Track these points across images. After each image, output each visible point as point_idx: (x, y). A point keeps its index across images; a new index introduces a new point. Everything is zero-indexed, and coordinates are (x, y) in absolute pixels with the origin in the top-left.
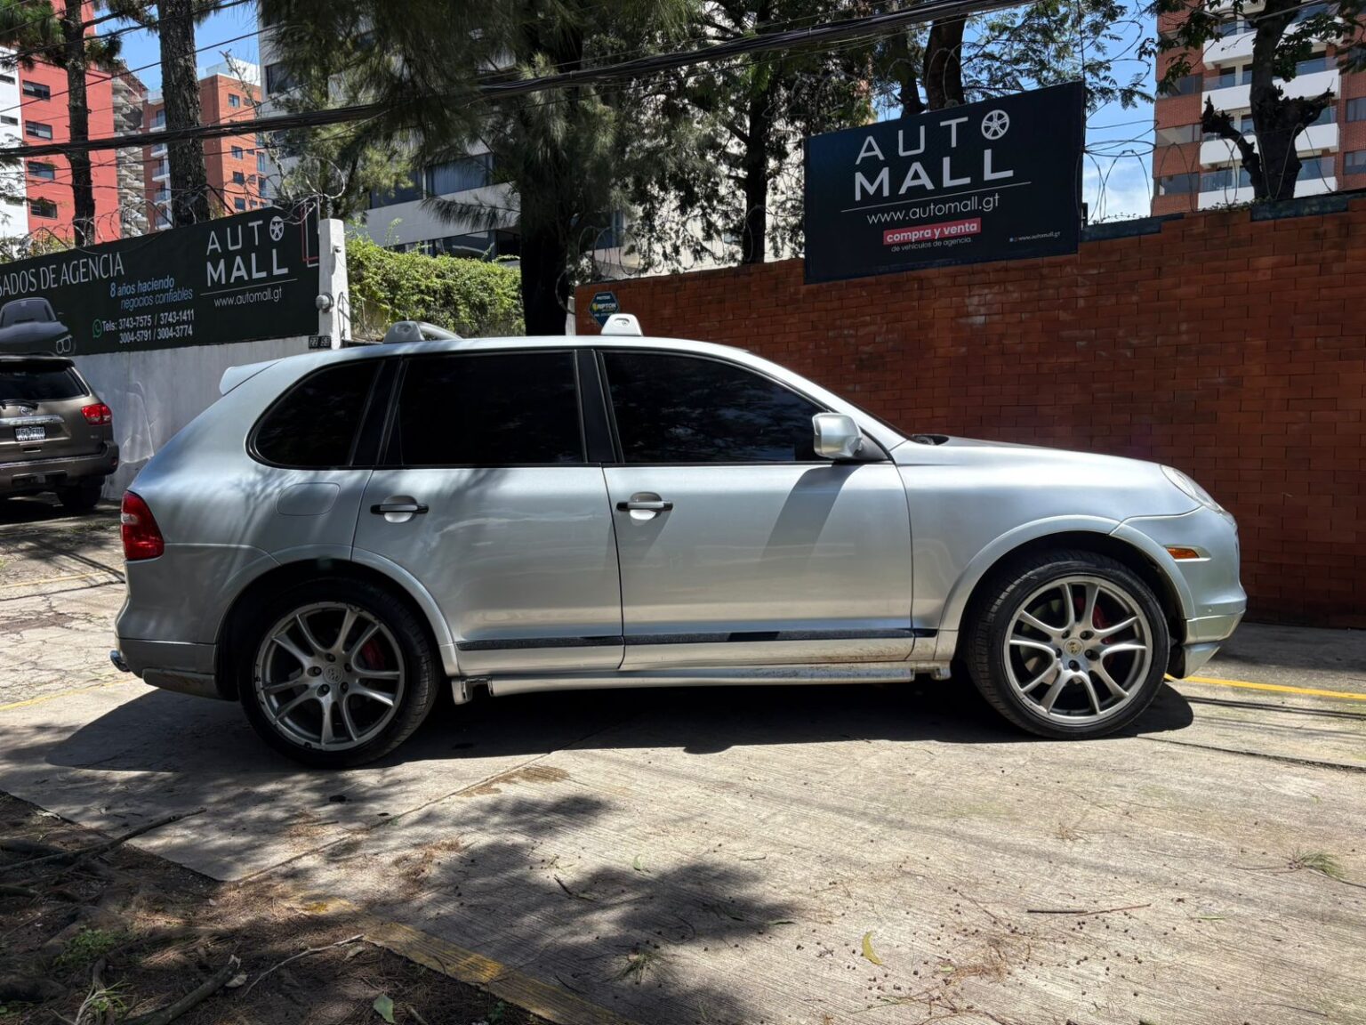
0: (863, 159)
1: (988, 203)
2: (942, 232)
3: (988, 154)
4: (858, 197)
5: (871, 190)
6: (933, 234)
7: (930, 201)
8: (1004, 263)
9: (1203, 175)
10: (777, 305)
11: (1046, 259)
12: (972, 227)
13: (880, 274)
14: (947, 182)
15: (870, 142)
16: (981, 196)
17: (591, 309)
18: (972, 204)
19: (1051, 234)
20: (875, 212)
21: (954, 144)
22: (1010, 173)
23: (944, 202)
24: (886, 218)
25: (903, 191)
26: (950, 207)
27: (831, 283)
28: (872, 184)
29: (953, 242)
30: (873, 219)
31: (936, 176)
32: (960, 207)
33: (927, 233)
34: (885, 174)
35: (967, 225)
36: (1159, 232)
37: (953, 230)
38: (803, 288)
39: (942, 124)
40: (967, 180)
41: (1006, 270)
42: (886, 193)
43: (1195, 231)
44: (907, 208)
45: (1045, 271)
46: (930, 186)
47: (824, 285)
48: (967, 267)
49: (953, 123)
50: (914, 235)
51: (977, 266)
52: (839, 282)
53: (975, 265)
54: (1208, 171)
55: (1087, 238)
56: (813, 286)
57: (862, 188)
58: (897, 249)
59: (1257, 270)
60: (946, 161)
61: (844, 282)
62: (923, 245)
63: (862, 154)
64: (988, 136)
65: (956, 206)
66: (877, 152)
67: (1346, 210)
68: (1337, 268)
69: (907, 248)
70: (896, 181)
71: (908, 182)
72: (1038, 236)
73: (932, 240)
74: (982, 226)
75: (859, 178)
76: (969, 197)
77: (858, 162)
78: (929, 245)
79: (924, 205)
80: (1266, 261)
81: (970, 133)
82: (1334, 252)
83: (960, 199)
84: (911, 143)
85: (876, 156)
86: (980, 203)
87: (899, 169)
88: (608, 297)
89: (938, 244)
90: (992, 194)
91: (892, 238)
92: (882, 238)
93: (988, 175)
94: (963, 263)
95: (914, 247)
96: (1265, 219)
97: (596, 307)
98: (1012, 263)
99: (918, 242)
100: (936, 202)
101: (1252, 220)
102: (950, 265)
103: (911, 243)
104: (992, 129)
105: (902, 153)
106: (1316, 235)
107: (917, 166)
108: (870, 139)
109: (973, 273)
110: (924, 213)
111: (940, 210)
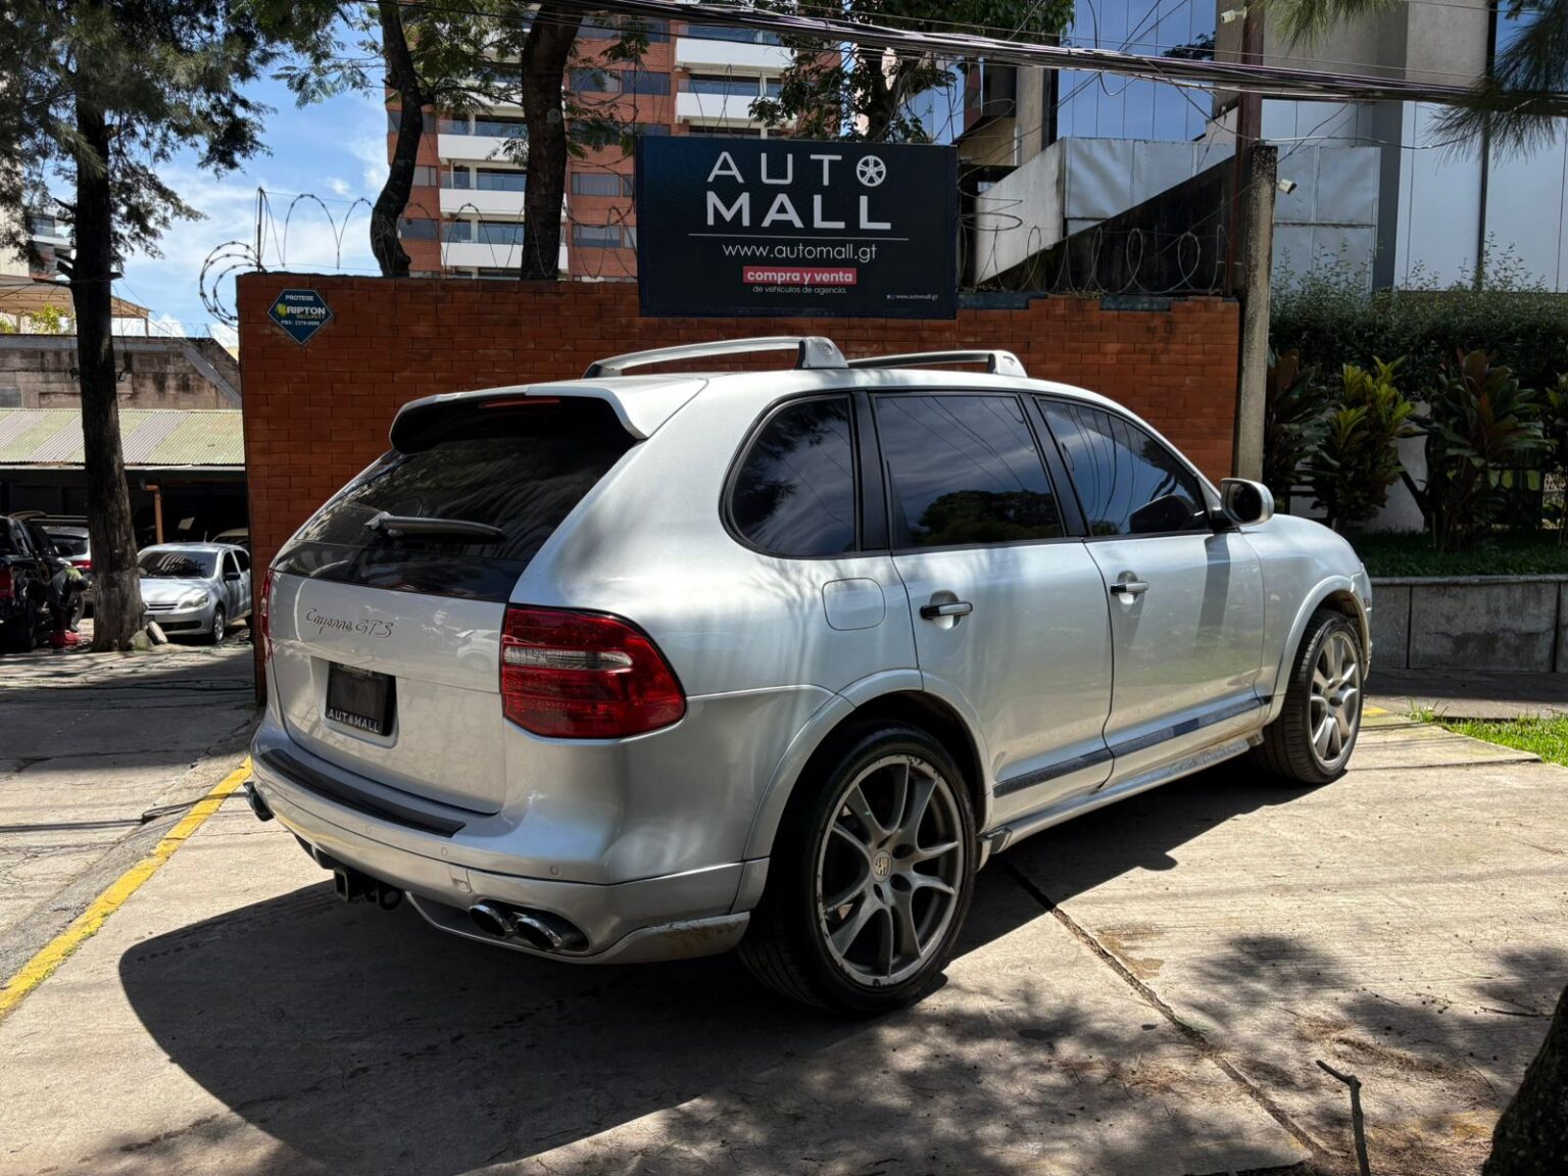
0: (717, 176)
1: (864, 253)
2: (812, 278)
3: (864, 200)
4: (711, 221)
5: (728, 215)
6: (802, 278)
7: (800, 240)
8: (882, 321)
9: (444, 224)
10: (603, 338)
11: (926, 322)
12: (847, 277)
13: (739, 316)
14: (818, 223)
15: (725, 160)
16: (857, 246)
17: (274, 312)
18: (847, 252)
19: (929, 297)
20: (733, 242)
21: (826, 182)
22: (887, 226)
23: (816, 244)
24: (746, 251)
25: (766, 223)
26: (822, 251)
27: (680, 319)
28: (729, 208)
29: (825, 291)
30: (729, 251)
31: (806, 214)
32: (833, 253)
33: (796, 277)
34: (744, 199)
35: (841, 274)
36: (1027, 308)
37: (825, 277)
38: (640, 321)
39: (813, 157)
40: (841, 225)
41: (885, 328)
42: (746, 222)
43: (1058, 312)
44: (773, 244)
45: (925, 334)
46: (798, 224)
47: (669, 320)
48: (844, 321)
49: (826, 159)
50: (781, 277)
51: (855, 321)
52: (687, 319)
53: (852, 319)
54: (447, 220)
55: (962, 305)
56: (654, 320)
57: (716, 211)
58: (759, 289)
59: (1105, 354)
60: (818, 199)
61: (695, 320)
62: (791, 290)
63: (716, 171)
64: (864, 181)
65: (828, 252)
66: (735, 172)
67: (1169, 310)
68: (1164, 358)
69: (772, 290)
70: (759, 211)
71: (772, 215)
72: (916, 297)
73: (801, 285)
74: (858, 276)
75: (712, 199)
76: (843, 244)
77: (711, 179)
78: (798, 290)
79: (792, 244)
80: (1112, 347)
81: (844, 173)
82: (1160, 346)
83: (834, 244)
84: (777, 170)
85: (734, 177)
86: (856, 252)
87: (762, 199)
88: (311, 298)
89: (808, 290)
90: (868, 244)
91: (754, 275)
92: (741, 275)
93: (864, 224)
94: (836, 316)
95: (779, 290)
96: (1109, 309)
97: (281, 309)
98: (892, 322)
99: (785, 285)
100: (806, 243)
101: (1101, 309)
102: (822, 315)
103: (777, 285)
105: (764, 179)
106: (1149, 330)
107: (782, 198)
108: (725, 155)
109: (850, 328)
110: (792, 253)
111: (810, 252)
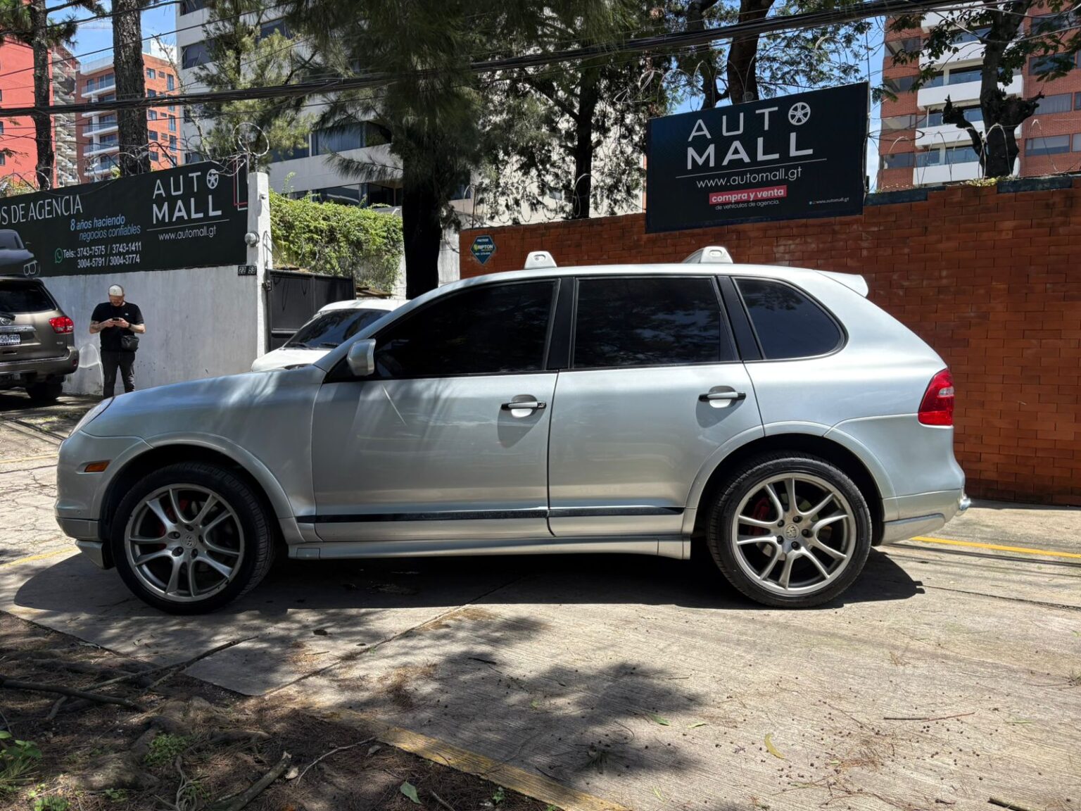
0: (694, 137)
1: (793, 174)
2: (756, 195)
3: (793, 136)
4: (690, 167)
5: (700, 161)
6: (749, 196)
7: (747, 171)
8: (804, 221)
9: (917, 154)
10: (624, 249)
11: (838, 218)
12: (780, 192)
13: (706, 227)
14: (761, 157)
15: (700, 125)
16: (787, 169)
17: (473, 249)
18: (780, 175)
19: (842, 200)
20: (703, 179)
21: (766, 128)
22: (810, 152)
23: (758, 172)
24: (712, 183)
25: (725, 163)
26: (762, 176)
27: (667, 233)
28: (701, 156)
29: (765, 203)
30: (701, 184)
31: (752, 152)
32: (771, 177)
33: (744, 196)
34: (711, 149)
35: (776, 191)
36: (926, 200)
37: (765, 194)
38: (645, 237)
39: (757, 112)
40: (776, 156)
41: (806, 226)
42: (712, 164)
43: (955, 200)
44: (729, 176)
45: (837, 228)
46: (747, 160)
47: (662, 234)
48: (776, 223)
49: (766, 111)
50: (734, 197)
51: (783, 223)
52: (673, 232)
53: (781, 222)
54: (922, 151)
55: (870, 203)
56: (653, 235)
57: (693, 159)
58: (719, 208)
59: (1002, 231)
60: (760, 141)
61: (677, 233)
62: (741, 205)
63: (694, 134)
64: (794, 122)
65: (767, 176)
66: (706, 132)
67: (1070, 187)
68: (1061, 230)
69: (728, 207)
70: (720, 155)
71: (730, 156)
72: (832, 200)
73: (748, 202)
74: (788, 191)
75: (691, 152)
76: (777, 169)
77: (690, 139)
78: (745, 205)
79: (742, 174)
80: (1009, 224)
81: (780, 119)
82: (1061, 219)
83: (770, 170)
84: (733, 125)
85: (705, 135)
86: (786, 174)
87: (723, 145)
88: (487, 240)
89: (753, 204)
90: (796, 167)
91: (716, 199)
92: (708, 199)
93: (793, 152)
94: (772, 220)
95: (733, 206)
96: (1009, 192)
97: (476, 247)
98: (811, 221)
99: (737, 202)
100: (752, 172)
101: (998, 193)
102: (762, 221)
103: (731, 203)
104: (797, 117)
105: (725, 133)
106: (1047, 206)
107: (737, 144)
108: (700, 121)
109: (780, 228)
110: (742, 181)
111: (755, 178)
